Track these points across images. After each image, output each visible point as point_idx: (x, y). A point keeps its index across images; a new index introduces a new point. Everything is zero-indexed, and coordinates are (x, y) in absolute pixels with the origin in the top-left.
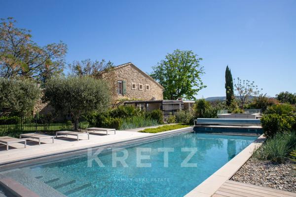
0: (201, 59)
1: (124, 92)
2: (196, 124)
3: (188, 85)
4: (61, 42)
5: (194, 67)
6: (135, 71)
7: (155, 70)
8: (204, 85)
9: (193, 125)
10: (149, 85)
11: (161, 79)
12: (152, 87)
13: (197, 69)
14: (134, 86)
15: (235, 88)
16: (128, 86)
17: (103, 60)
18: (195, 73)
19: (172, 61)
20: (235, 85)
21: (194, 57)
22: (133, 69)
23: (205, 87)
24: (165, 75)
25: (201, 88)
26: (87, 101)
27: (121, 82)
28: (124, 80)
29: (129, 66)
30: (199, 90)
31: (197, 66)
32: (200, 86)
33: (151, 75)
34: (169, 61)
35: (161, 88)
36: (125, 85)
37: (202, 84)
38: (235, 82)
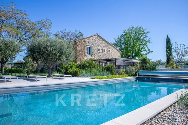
0: (149, 32)
1: (92, 54)
2: (138, 75)
3: (139, 50)
4: (47, 18)
5: (144, 38)
6: (100, 40)
7: (116, 40)
8: (150, 51)
9: (137, 75)
10: (110, 49)
11: (120, 46)
12: (112, 51)
13: (146, 39)
14: (99, 50)
15: (173, 50)
16: (95, 49)
17: (76, 31)
18: (144, 42)
19: (127, 34)
20: (173, 48)
21: (143, 31)
22: (99, 38)
23: (152, 52)
24: (123, 43)
25: (148, 53)
26: (52, 54)
27: (90, 47)
28: (93, 45)
29: (96, 36)
30: (147, 54)
31: (145, 37)
32: (148, 51)
33: (113, 44)
34: (126, 34)
35: (119, 52)
36: (93, 49)
37: (149, 50)
38: (173, 46)
